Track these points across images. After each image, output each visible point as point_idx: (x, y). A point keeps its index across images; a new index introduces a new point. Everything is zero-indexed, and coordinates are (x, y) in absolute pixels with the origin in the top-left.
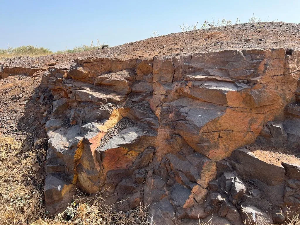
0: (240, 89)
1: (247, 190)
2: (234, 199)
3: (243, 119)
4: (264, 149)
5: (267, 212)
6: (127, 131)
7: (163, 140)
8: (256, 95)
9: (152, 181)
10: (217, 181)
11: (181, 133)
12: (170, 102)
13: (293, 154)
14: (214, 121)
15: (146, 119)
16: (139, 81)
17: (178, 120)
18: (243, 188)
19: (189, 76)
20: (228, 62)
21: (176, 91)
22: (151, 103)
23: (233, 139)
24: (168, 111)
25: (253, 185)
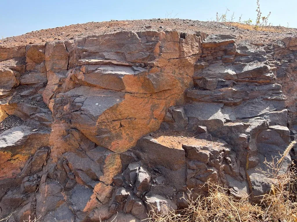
0: (137, 73)
1: (152, 179)
2: (139, 191)
3: (144, 106)
4: (168, 135)
5: (171, 198)
6: (11, 131)
7: (59, 137)
8: (154, 79)
9: (46, 187)
10: (122, 174)
11: (78, 126)
12: (65, 92)
13: (194, 136)
14: (113, 109)
15: (37, 115)
16: (30, 71)
17: (73, 112)
18: (147, 178)
19: (82, 60)
20: (124, 45)
21: (71, 78)
22: (44, 95)
23: (137, 127)
24: (63, 102)
25: (158, 172)
